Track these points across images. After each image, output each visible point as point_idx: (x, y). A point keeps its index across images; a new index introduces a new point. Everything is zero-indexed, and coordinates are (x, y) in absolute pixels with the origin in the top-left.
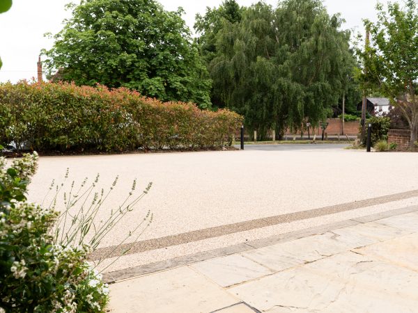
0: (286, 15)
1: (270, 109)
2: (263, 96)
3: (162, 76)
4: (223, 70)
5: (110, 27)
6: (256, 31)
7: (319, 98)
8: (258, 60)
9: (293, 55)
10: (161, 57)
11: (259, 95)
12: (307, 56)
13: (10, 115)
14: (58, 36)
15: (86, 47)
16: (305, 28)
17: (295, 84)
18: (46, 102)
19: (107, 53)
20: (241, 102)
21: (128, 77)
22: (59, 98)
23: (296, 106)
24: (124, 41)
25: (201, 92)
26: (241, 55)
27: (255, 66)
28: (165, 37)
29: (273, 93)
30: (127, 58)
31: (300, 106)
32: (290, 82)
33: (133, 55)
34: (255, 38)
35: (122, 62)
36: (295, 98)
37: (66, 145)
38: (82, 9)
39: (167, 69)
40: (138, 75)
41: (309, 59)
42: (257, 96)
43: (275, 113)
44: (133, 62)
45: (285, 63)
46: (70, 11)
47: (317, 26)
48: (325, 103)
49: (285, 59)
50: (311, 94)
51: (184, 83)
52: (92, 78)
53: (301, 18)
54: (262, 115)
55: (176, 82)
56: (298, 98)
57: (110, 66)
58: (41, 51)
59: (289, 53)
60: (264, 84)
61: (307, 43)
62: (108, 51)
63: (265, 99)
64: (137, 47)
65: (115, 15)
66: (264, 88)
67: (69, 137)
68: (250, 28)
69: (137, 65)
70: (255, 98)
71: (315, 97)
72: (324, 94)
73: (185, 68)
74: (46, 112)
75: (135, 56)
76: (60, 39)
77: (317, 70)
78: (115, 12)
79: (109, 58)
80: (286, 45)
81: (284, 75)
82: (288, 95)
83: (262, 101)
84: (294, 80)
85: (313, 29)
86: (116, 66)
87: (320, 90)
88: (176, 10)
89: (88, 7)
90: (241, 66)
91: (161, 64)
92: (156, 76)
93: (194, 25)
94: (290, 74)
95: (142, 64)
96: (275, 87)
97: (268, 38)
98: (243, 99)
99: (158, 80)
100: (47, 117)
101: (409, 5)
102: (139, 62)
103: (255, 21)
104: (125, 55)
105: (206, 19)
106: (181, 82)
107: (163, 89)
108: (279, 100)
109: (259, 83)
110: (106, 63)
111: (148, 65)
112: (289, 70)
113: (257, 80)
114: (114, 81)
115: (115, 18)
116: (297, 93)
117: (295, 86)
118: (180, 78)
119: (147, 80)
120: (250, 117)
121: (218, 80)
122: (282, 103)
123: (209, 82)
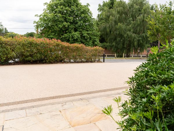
0: (132, 5)
1: (123, 44)
2: (121, 39)
3: (79, 31)
4: (105, 28)
5: (60, 12)
6: (118, 12)
7: (144, 40)
8: (119, 25)
9: (133, 22)
10: (79, 23)
11: (119, 39)
12: (139, 23)
13: (9, 50)
14: (40, 16)
15: (50, 20)
16: (139, 11)
17: (134, 34)
18: (23, 45)
19: (58, 22)
20: (112, 42)
21: (66, 31)
22: (28, 43)
23: (134, 44)
24: (65, 17)
25: (95, 37)
26: (112, 22)
27: (118, 27)
28: (81, 16)
29: (125, 38)
30: (66, 25)
31: (136, 43)
32: (132, 33)
33: (68, 23)
34: (118, 15)
35: (64, 26)
36: (134, 40)
37: (31, 60)
38: (50, 5)
39: (81, 28)
40: (70, 31)
41: (140, 24)
42: (118, 39)
43: (125, 46)
44: (68, 26)
45: (130, 26)
46: (46, 6)
47: (144, 10)
48: (146, 42)
49: (130, 24)
50: (141, 38)
51: (88, 34)
52: (53, 32)
53: (137, 7)
54: (120, 47)
55: (85, 34)
56: (135, 40)
57: (60, 27)
58: (34, 22)
59: (132, 21)
60: (121, 34)
61: (139, 17)
62: (59, 22)
63: (121, 40)
64: (70, 20)
65: (62, 7)
66: (121, 36)
67: (32, 58)
68: (116, 11)
69: (70, 27)
70: (117, 40)
71: (142, 40)
72: (146, 38)
73: (89, 28)
74: (23, 49)
75: (69, 24)
76: (41, 17)
77: (144, 28)
78: (62, 6)
79: (59, 24)
80: (131, 18)
81: (130, 31)
82: (131, 39)
83: (120, 41)
84: (134, 32)
85: (142, 11)
86: (62, 27)
87: (145, 37)
88: (86, 5)
89: (52, 4)
90: (112, 27)
91: (79, 26)
92: (77, 31)
93: (98, 9)
94: (132, 30)
95: (72, 26)
96: (125, 36)
97: (124, 15)
98: (113, 40)
99: (78, 33)
100: (23, 51)
101: (170, 5)
102: (71, 26)
103: (118, 8)
104: (65, 23)
105: (103, 6)
106: (87, 34)
107: (80, 36)
108: (127, 41)
109: (119, 34)
110: (58, 26)
111: (74, 27)
112: (132, 29)
113: (118, 33)
114: (61, 33)
115: (62, 8)
116: (135, 38)
117: (134, 35)
118: (87, 32)
119: (74, 33)
120: (116, 47)
121: (103, 32)
122: (128, 42)
123: (99, 33)
